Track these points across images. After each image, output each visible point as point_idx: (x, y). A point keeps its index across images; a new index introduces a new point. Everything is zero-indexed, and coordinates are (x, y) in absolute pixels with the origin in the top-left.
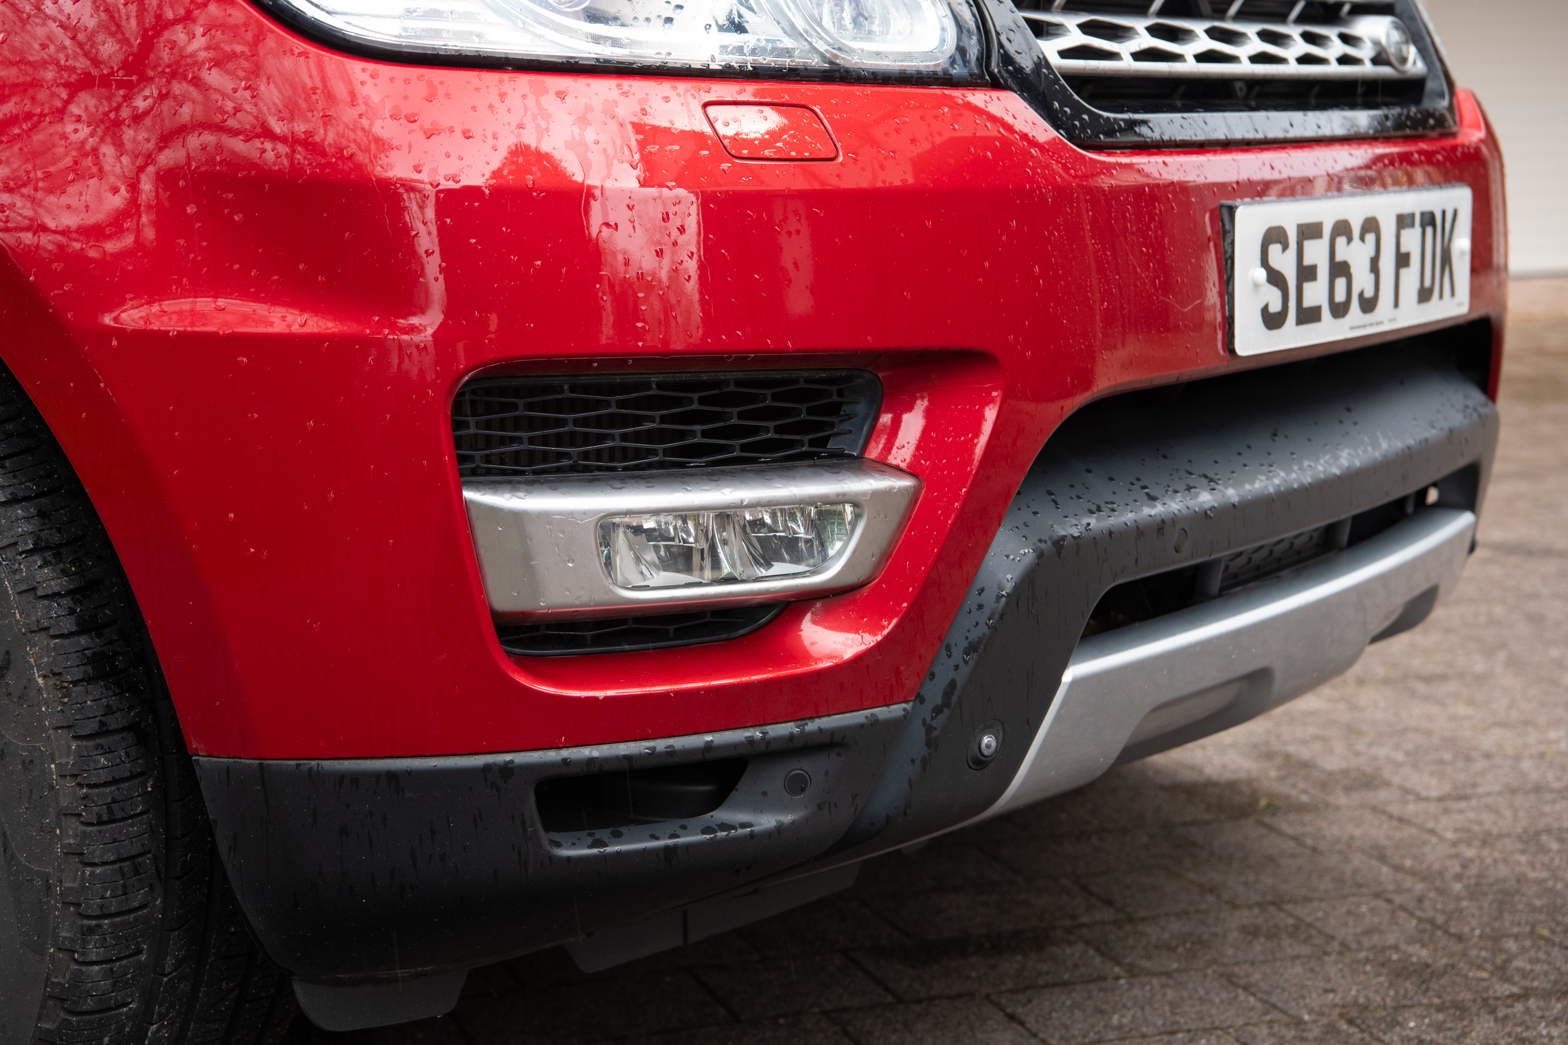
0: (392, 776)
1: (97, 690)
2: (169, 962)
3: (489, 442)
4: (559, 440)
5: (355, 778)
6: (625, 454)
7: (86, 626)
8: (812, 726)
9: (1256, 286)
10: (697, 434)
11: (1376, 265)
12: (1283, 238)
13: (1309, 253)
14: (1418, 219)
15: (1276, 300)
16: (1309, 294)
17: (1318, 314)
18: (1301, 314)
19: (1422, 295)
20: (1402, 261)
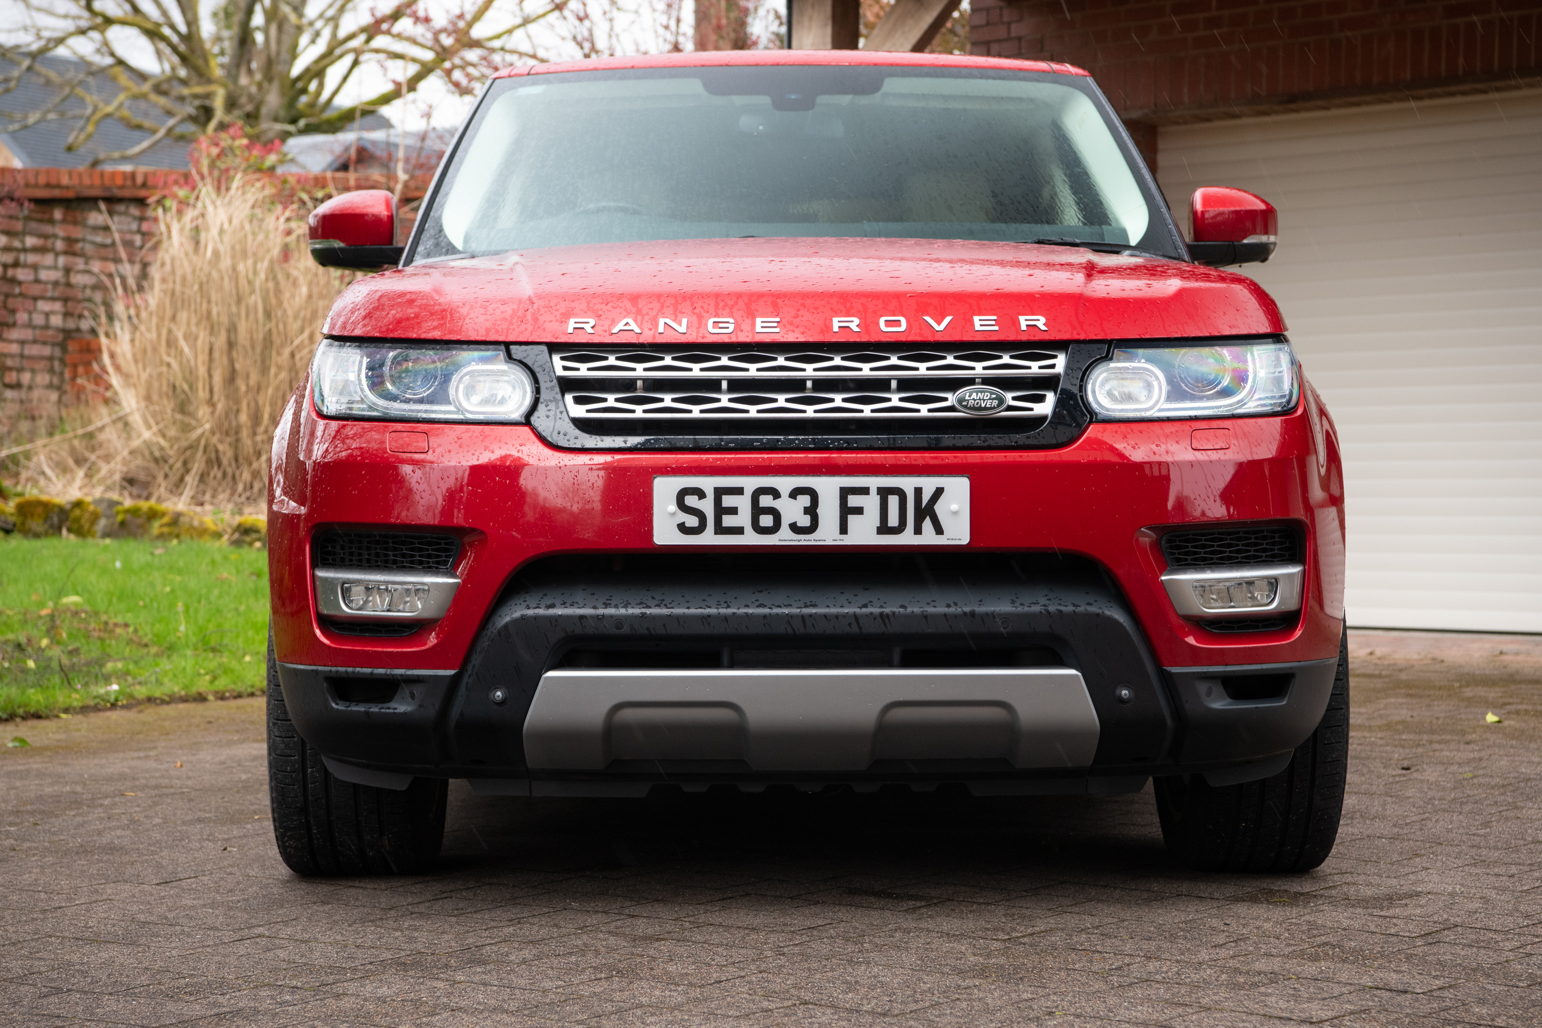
9: (671, 512)
11: (812, 511)
12: (701, 494)
13: (728, 501)
14: (873, 491)
15: (692, 521)
16: (728, 521)
17: (739, 531)
18: (720, 530)
19: (884, 529)
20: (846, 511)
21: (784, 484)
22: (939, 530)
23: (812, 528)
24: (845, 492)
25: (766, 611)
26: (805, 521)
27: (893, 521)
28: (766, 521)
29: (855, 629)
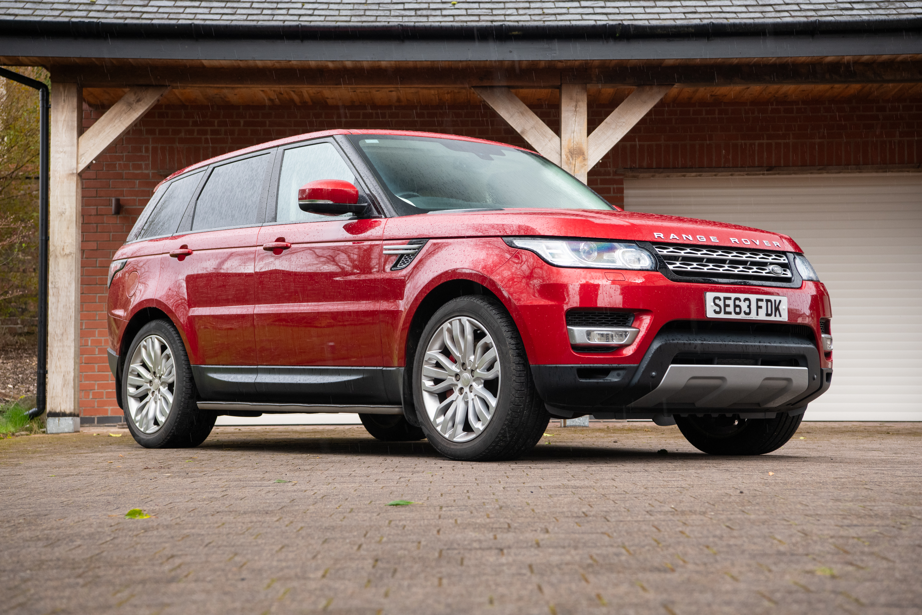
0: (556, 367)
1: (518, 358)
2: (527, 401)
3: (572, 320)
4: (582, 320)
5: (551, 367)
6: (592, 323)
7: (517, 349)
8: (620, 365)
9: (712, 306)
10: (604, 321)
11: (749, 307)
12: (719, 299)
13: (728, 302)
14: (764, 300)
15: (718, 309)
16: (728, 309)
17: (730, 313)
18: (726, 313)
19: (767, 315)
20: (759, 307)
21: (742, 296)
22: (780, 316)
23: (749, 314)
24: (758, 300)
25: (735, 343)
26: (747, 311)
27: (769, 312)
28: (738, 310)
29: (759, 351)
